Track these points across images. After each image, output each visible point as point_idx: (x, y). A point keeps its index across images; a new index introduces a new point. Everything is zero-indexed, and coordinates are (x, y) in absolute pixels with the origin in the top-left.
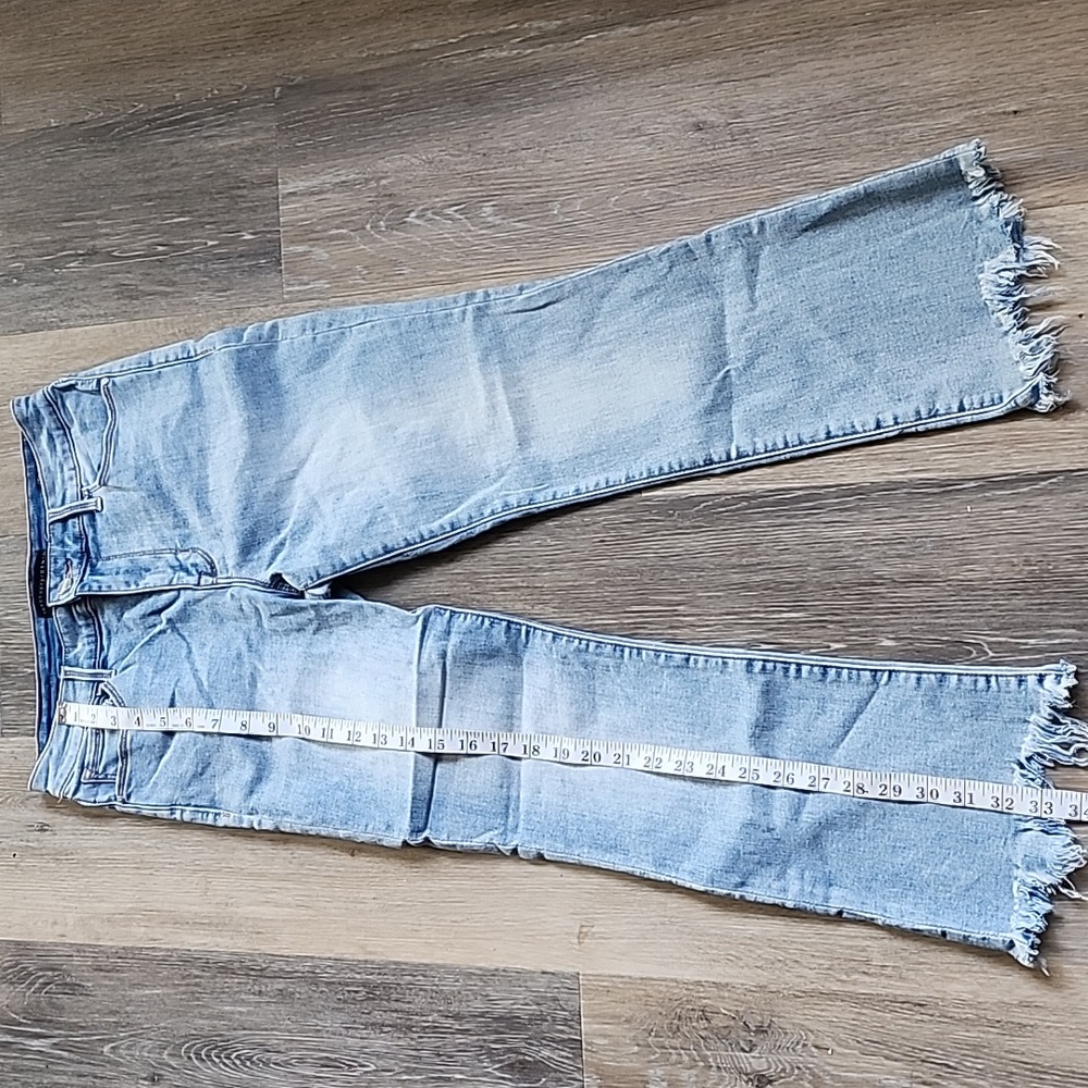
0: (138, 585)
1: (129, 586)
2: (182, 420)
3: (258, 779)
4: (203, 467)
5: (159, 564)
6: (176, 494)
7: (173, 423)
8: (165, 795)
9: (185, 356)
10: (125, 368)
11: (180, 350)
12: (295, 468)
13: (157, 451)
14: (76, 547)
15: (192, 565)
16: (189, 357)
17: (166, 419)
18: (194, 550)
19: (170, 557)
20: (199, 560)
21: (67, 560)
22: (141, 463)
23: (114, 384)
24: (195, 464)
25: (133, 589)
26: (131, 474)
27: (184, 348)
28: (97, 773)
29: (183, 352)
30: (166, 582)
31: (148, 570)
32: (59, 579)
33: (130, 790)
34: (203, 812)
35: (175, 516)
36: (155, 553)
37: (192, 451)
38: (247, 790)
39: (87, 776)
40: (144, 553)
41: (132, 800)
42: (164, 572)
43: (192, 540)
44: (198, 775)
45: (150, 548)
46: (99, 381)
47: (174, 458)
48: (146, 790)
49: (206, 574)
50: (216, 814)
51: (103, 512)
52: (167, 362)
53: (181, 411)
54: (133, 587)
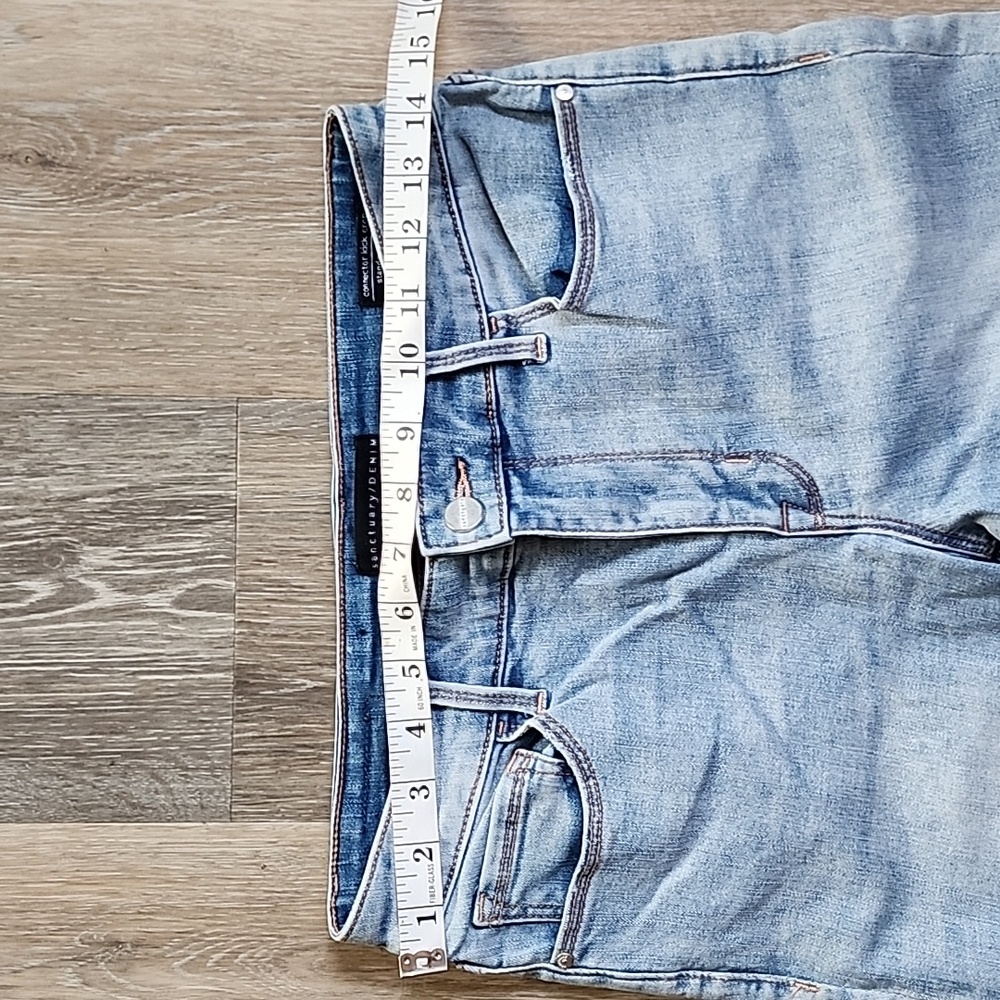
0: (637, 521)
1: (619, 521)
2: (759, 191)
3: (885, 920)
4: (800, 288)
5: (674, 479)
6: (739, 342)
7: (740, 192)
8: (674, 948)
9: (751, 62)
10: (608, 72)
11: (737, 49)
12: (987, 308)
13: (706, 247)
14: (480, 434)
15: (762, 486)
16: (757, 66)
17: (720, 185)
18: (764, 457)
19: (704, 469)
20: (782, 477)
21: (457, 459)
22: (672, 269)
23: (584, 100)
24: (786, 282)
25: (627, 529)
26: (649, 289)
27: (744, 44)
28: (506, 904)
29: (745, 53)
30: (704, 517)
31: (650, 490)
32: (440, 499)
33: (590, 938)
34: (749, 982)
35: (729, 384)
36: (669, 458)
37: (781, 256)
38: (866, 939)
39: (487, 911)
40: (639, 456)
41: (589, 961)
42: (689, 496)
43: (757, 436)
44: (750, 911)
45: (653, 446)
46: (546, 90)
47: (747, 264)
48: (624, 940)
49: (796, 506)
50: (778, 985)
51: (551, 365)
52: (707, 69)
53: (754, 170)
54: (629, 524)
